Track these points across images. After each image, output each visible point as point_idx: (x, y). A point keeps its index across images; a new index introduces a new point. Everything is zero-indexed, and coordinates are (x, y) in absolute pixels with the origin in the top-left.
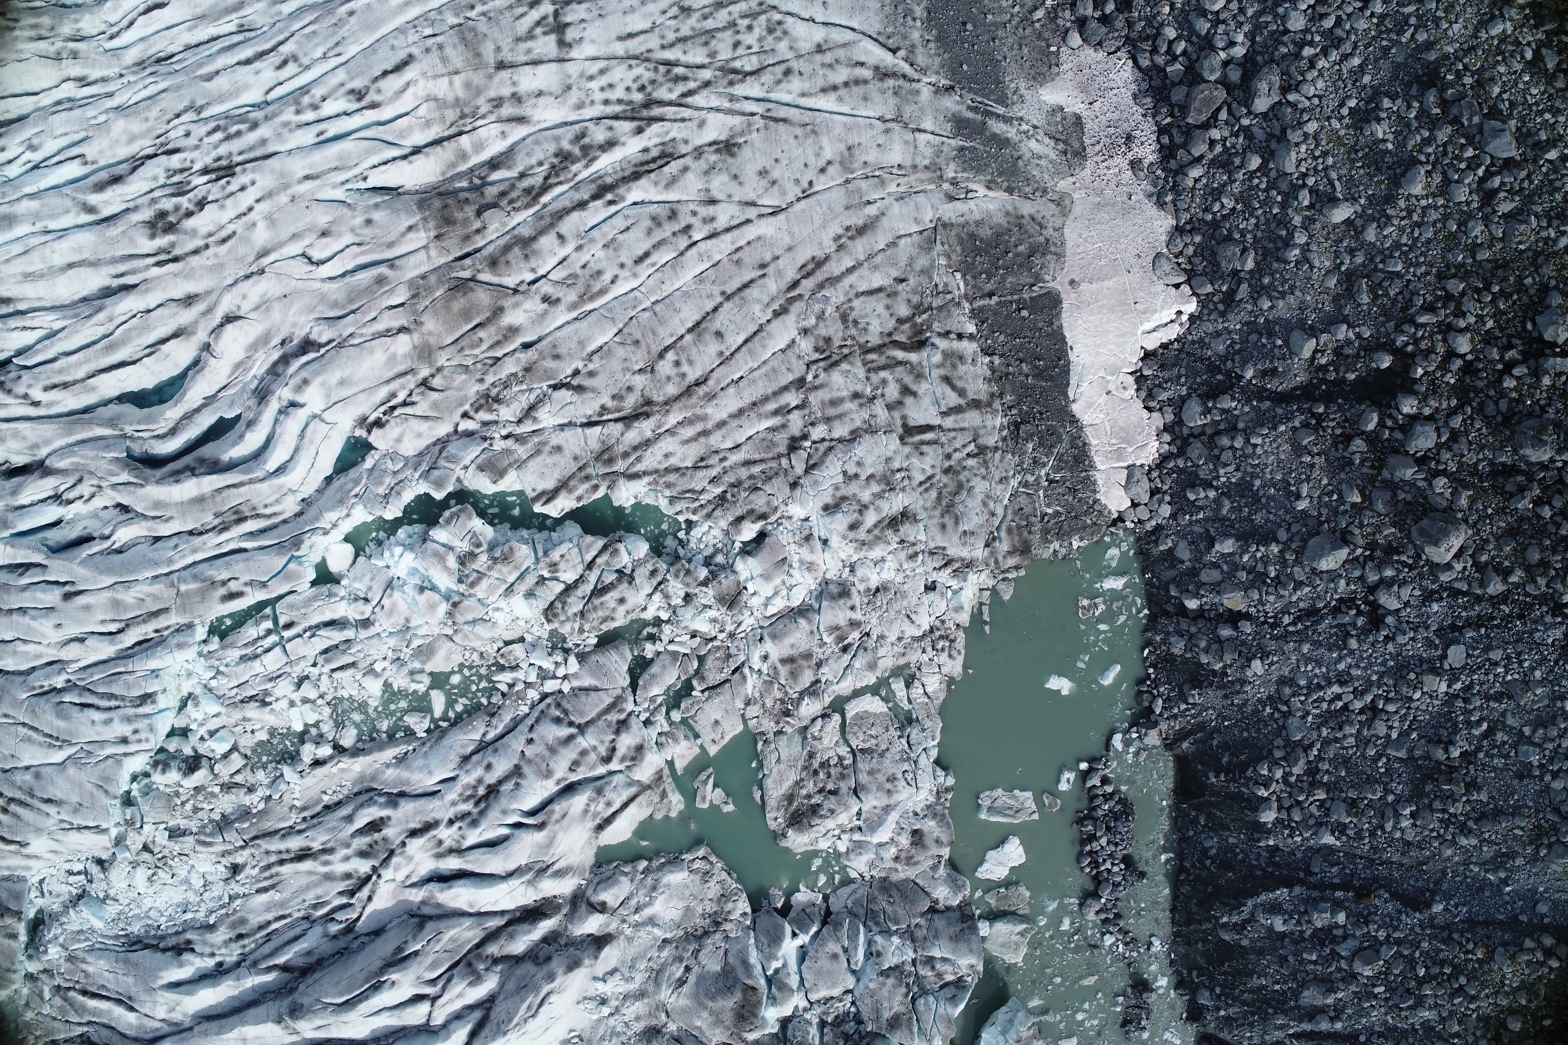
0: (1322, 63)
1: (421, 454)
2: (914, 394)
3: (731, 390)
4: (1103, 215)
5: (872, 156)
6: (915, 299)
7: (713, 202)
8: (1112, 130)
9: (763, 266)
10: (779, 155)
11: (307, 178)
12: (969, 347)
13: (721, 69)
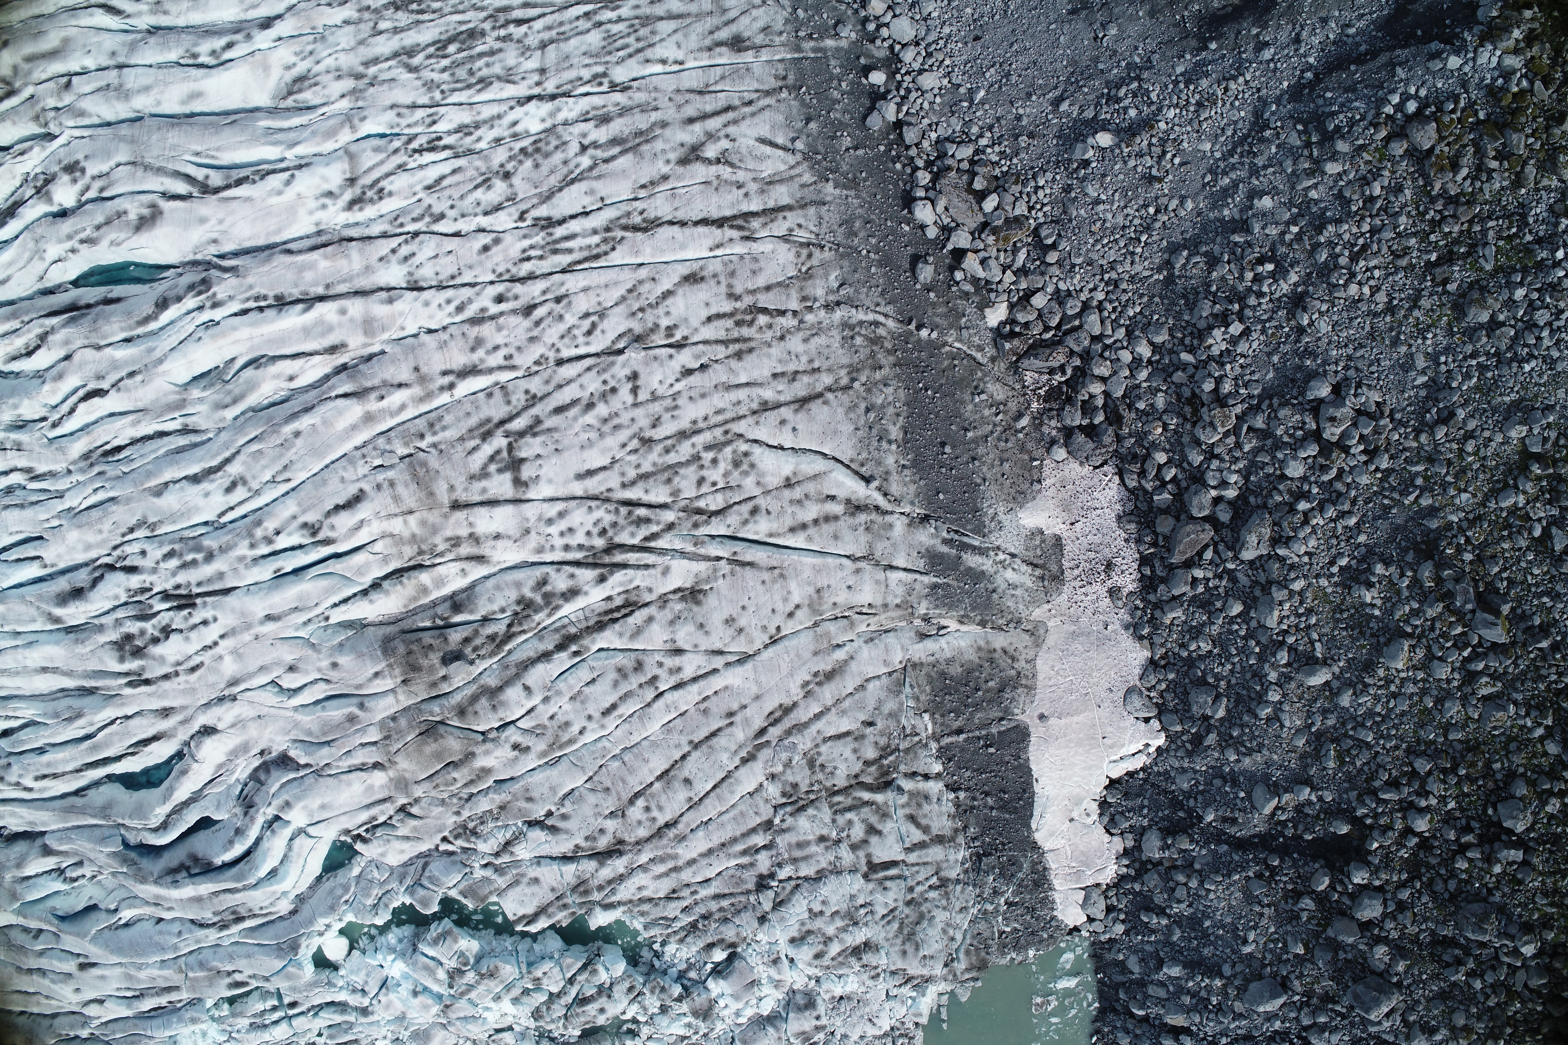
0: (1317, 520)
1: (405, 865)
2: (879, 833)
3: (700, 833)
4: (1078, 646)
5: (842, 597)
6: (883, 741)
7: (679, 652)
8: (1092, 555)
9: (731, 714)
10: (745, 602)
11: (269, 618)
12: (934, 787)
13: (684, 510)
